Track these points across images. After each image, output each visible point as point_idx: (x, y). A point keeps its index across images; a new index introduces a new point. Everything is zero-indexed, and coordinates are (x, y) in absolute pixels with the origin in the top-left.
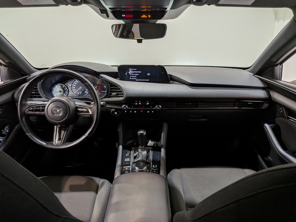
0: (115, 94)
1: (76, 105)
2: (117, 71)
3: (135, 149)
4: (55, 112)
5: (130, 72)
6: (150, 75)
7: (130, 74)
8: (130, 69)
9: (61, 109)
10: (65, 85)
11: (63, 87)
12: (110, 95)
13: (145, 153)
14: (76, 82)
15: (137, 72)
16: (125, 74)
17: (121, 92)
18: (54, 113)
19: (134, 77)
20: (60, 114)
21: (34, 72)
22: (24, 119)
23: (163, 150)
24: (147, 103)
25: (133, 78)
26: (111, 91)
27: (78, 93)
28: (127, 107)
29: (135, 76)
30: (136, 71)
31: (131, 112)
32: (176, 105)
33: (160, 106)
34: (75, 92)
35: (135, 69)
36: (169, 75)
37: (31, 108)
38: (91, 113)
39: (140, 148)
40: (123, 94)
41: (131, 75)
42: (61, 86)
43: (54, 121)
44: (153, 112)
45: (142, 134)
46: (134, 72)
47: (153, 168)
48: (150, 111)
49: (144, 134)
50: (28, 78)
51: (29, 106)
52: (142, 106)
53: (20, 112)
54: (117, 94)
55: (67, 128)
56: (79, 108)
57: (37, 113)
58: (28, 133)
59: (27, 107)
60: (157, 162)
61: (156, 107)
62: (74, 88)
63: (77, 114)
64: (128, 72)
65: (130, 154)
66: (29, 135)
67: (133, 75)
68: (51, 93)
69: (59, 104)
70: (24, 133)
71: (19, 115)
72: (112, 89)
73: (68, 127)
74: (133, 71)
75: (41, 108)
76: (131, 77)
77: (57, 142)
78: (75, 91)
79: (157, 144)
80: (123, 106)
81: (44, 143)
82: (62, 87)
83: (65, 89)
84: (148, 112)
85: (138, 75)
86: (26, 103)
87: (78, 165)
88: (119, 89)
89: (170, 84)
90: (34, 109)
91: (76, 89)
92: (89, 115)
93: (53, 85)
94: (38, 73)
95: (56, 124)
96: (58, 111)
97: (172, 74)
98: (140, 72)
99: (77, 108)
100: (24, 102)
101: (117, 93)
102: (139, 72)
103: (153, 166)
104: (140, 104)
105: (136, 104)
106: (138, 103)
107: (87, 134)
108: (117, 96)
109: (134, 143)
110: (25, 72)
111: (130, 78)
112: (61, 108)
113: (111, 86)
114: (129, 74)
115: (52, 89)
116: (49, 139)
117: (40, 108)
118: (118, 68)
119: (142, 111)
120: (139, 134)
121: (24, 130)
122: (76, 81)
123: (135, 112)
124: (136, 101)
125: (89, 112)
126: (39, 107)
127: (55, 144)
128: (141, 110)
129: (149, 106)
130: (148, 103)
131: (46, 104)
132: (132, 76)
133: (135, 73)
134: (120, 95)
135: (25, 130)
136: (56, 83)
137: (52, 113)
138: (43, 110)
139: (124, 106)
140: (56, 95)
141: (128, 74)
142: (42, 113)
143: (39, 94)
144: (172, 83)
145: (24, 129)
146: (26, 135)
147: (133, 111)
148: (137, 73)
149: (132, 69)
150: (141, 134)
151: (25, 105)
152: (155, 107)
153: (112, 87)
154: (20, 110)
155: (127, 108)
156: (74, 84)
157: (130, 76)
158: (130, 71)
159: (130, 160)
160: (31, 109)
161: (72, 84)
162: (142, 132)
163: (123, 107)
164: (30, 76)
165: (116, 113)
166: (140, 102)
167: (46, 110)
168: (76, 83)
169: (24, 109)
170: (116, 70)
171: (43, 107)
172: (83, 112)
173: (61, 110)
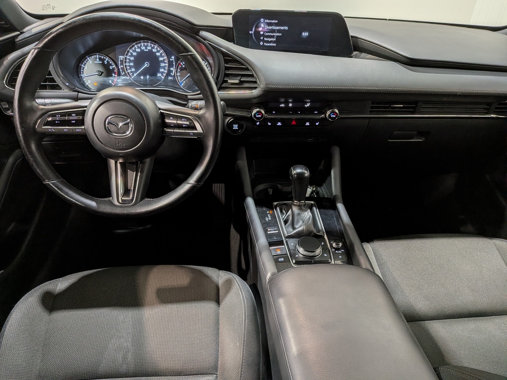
0: (237, 81)
1: (160, 109)
2: (231, 25)
3: (280, 205)
4: (112, 128)
5: (263, 27)
6: (308, 37)
7: (262, 33)
8: (262, 20)
9: (129, 120)
10: (109, 57)
11: (106, 62)
12: (222, 84)
13: (307, 214)
14: (135, 51)
15: (277, 28)
16: (250, 32)
17: (252, 76)
18: (111, 132)
19: (270, 40)
20: (128, 133)
21: (29, 24)
22: (33, 146)
23: (341, 207)
24: (306, 103)
25: (268, 42)
26: (225, 74)
27: (142, 77)
28: (263, 112)
29: (273, 37)
30: (276, 25)
31: (269, 124)
32: (372, 107)
33: (337, 111)
34: (135, 75)
35: (273, 21)
36: (352, 37)
37: (49, 116)
38: (199, 129)
39: (295, 205)
40: (255, 82)
41: (263, 35)
42: (100, 59)
43: (112, 150)
44: (317, 124)
45: (300, 175)
46: (270, 28)
47: (334, 248)
48: (313, 121)
49: (306, 175)
50: (20, 38)
51: (44, 111)
52: (294, 110)
53: (22, 127)
54: (241, 82)
55: (140, 165)
56: (169, 116)
57: (66, 129)
58: (49, 179)
59: (39, 113)
60: (337, 235)
61: (328, 113)
62: (132, 64)
63: (163, 131)
64: (257, 27)
65: (273, 216)
66: (53, 183)
67: (267, 34)
68: (79, 77)
69: (123, 107)
70: (38, 180)
71: (21, 134)
72: (227, 68)
73: (143, 162)
74: (269, 24)
75: (74, 117)
76: (264, 41)
77: (122, 200)
78: (133, 73)
79: (318, 193)
80: (255, 111)
81: (92, 203)
82: (103, 64)
83: (111, 68)
84: (308, 124)
85: (280, 34)
86: (34, 103)
87: (140, 228)
88: (247, 69)
89: (351, 57)
90: (58, 121)
91: (137, 68)
92: (194, 134)
93: (82, 59)
94: (37, 27)
95: (115, 157)
96: (121, 124)
97: (358, 36)
98: (286, 28)
99: (163, 116)
100: (28, 104)
101: (240, 80)
102: (282, 28)
103: (334, 245)
104: (290, 105)
105: (283, 105)
106: (287, 103)
107: (193, 180)
108: (239, 86)
109: (269, 190)
110: (8, 22)
111: (261, 43)
112: (128, 118)
113: (226, 62)
114: (259, 32)
115: (81, 67)
116: (103, 190)
117: (71, 118)
118: (232, 17)
119: (294, 123)
120: (294, 174)
121: (39, 174)
122: (135, 49)
123: (279, 124)
124: (282, 100)
125: (194, 128)
126: (70, 114)
127: (117, 203)
128: (291, 120)
129: (310, 111)
130: (308, 105)
131: (86, 107)
132: (266, 39)
133: (273, 31)
134: (246, 85)
135: (41, 174)
136: (90, 52)
137: (106, 131)
138: (81, 122)
139: (258, 112)
140: (89, 81)
141: (257, 33)
142: (78, 129)
143: (53, 80)
144: (356, 57)
145: (38, 171)
146: (44, 184)
147: (274, 121)
148: (279, 31)
149: (267, 21)
150: (298, 174)
151: (33, 110)
152: (325, 113)
153: (227, 64)
154: (21, 123)
155: (263, 114)
156: (130, 56)
157: (262, 38)
158: (262, 25)
159: (279, 230)
160: (50, 119)
161: (127, 55)
162: (299, 171)
163: (255, 114)
164: (22, 33)
165: (235, 127)
166: (290, 101)
167: (91, 123)
168: (135, 54)
169: (31, 119)
170: (228, 22)
171: (77, 113)
172: (180, 126)
173: (128, 123)
